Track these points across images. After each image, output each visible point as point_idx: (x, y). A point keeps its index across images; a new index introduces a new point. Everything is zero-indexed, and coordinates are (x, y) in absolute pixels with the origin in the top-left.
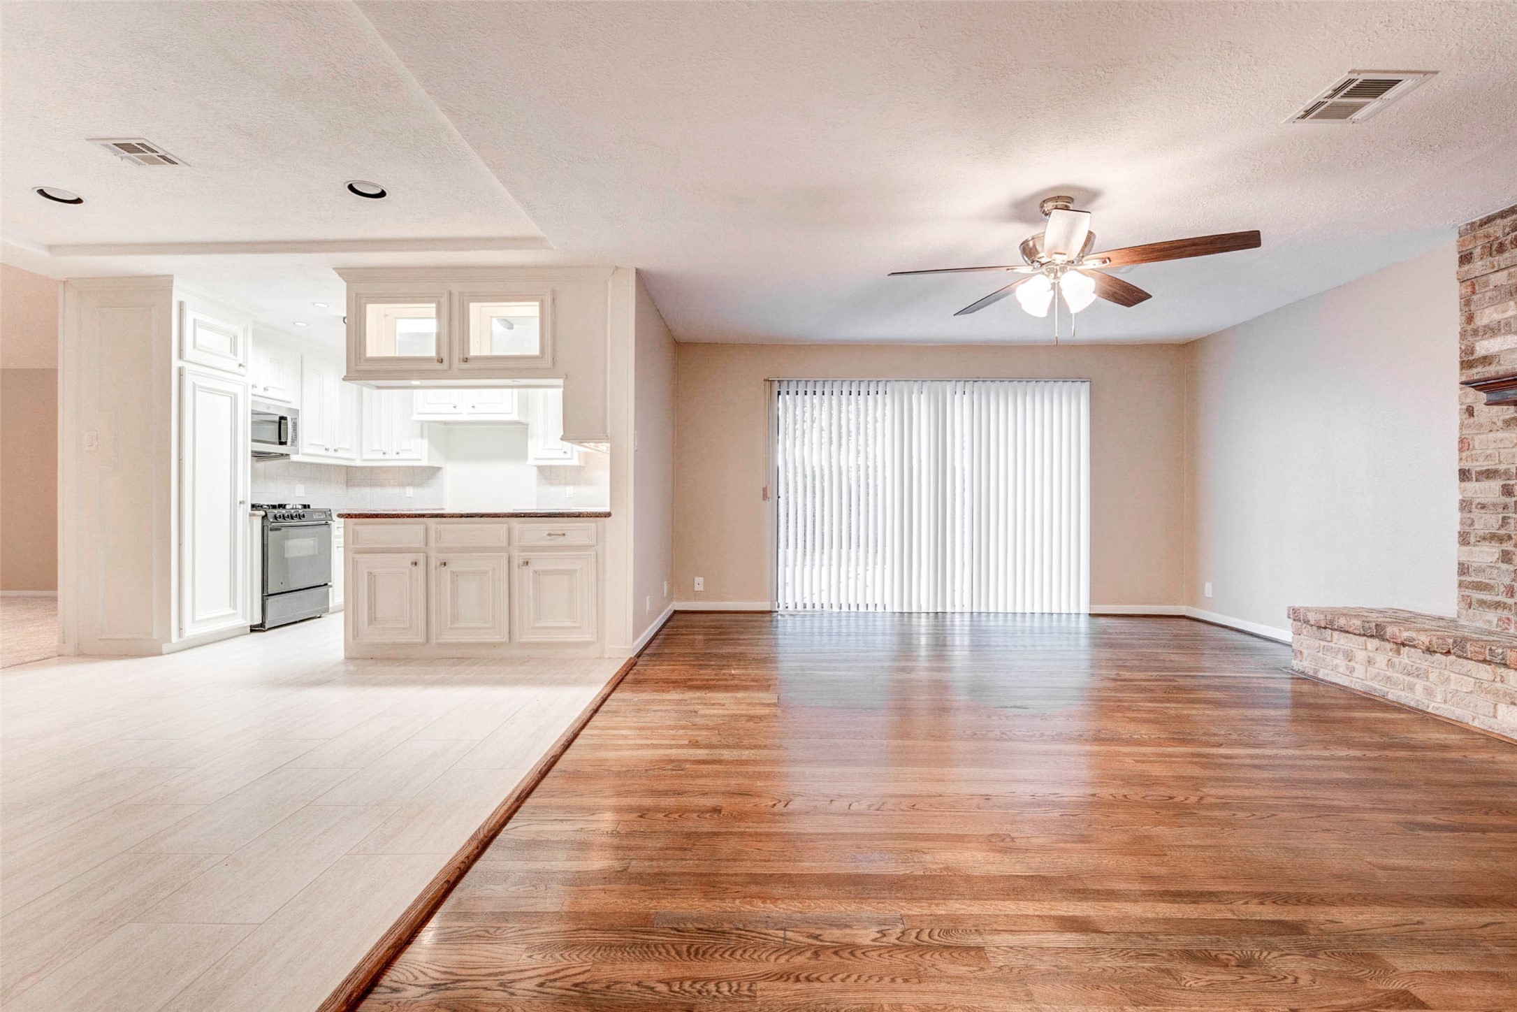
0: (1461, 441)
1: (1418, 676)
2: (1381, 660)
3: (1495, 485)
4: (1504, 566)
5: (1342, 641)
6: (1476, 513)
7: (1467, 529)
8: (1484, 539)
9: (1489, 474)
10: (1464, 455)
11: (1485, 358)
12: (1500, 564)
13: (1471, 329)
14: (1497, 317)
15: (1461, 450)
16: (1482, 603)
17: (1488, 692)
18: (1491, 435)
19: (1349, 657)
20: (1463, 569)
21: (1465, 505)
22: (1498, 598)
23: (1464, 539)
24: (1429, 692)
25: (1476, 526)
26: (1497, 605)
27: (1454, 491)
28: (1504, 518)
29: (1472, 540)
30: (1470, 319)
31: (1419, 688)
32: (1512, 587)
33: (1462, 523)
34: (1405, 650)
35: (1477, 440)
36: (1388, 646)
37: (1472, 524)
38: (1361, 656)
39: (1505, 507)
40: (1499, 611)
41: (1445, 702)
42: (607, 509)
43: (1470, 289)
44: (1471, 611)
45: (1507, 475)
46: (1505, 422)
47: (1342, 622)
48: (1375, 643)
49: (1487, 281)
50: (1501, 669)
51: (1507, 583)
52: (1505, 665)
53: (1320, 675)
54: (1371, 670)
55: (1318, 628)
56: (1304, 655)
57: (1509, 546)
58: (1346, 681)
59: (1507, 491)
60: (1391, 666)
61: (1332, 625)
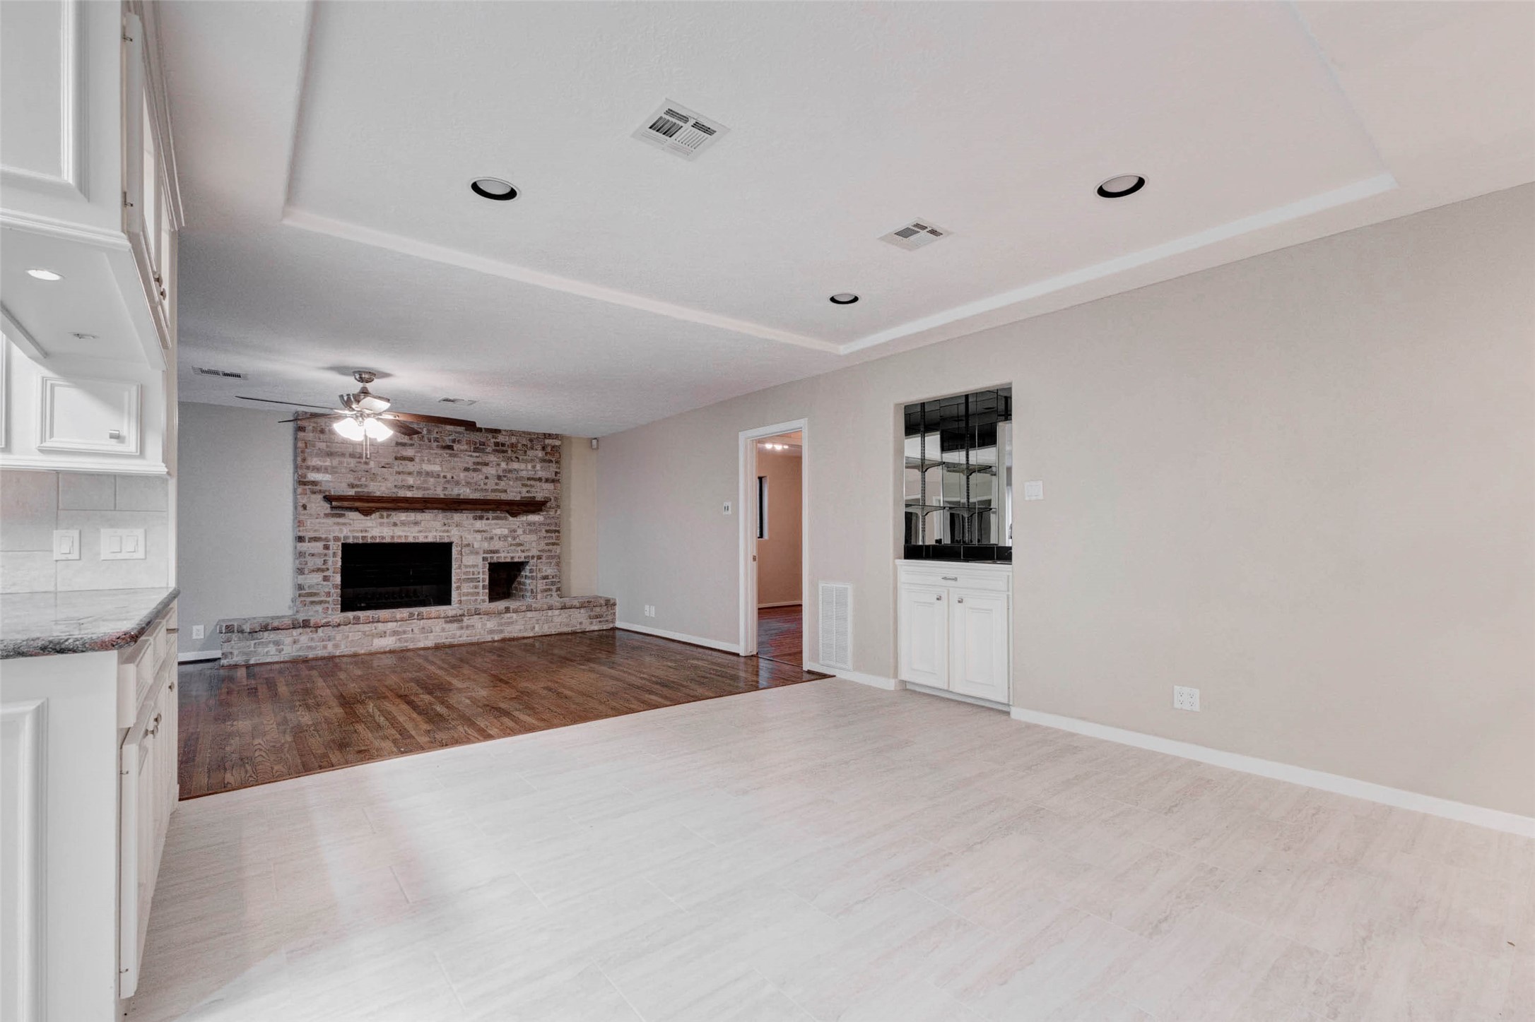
0: (297, 521)
1: (329, 640)
2: (303, 639)
3: (320, 545)
4: (325, 583)
6: (309, 559)
7: (303, 566)
8: (313, 571)
9: (315, 539)
10: (299, 529)
11: (314, 482)
12: (322, 582)
13: (301, 466)
14: (321, 464)
15: (297, 526)
16: (312, 603)
17: (368, 636)
18: (318, 520)
20: (300, 587)
21: (301, 554)
22: (321, 599)
23: (299, 572)
24: (336, 646)
25: (309, 564)
26: (321, 602)
27: (292, 546)
28: (324, 561)
29: (306, 572)
30: (304, 460)
31: (330, 645)
32: (328, 593)
33: (297, 564)
35: (308, 521)
36: (308, 630)
37: (306, 564)
38: (288, 641)
39: (325, 555)
40: (322, 605)
41: (347, 647)
43: (304, 445)
44: (306, 608)
45: (327, 540)
46: (325, 514)
47: (276, 624)
48: (300, 630)
49: (315, 444)
50: (375, 624)
51: (327, 590)
52: (378, 622)
53: (252, 662)
54: (297, 646)
55: (250, 633)
56: (235, 654)
57: (326, 574)
58: (276, 659)
59: (326, 547)
60: (312, 639)
61: (265, 628)
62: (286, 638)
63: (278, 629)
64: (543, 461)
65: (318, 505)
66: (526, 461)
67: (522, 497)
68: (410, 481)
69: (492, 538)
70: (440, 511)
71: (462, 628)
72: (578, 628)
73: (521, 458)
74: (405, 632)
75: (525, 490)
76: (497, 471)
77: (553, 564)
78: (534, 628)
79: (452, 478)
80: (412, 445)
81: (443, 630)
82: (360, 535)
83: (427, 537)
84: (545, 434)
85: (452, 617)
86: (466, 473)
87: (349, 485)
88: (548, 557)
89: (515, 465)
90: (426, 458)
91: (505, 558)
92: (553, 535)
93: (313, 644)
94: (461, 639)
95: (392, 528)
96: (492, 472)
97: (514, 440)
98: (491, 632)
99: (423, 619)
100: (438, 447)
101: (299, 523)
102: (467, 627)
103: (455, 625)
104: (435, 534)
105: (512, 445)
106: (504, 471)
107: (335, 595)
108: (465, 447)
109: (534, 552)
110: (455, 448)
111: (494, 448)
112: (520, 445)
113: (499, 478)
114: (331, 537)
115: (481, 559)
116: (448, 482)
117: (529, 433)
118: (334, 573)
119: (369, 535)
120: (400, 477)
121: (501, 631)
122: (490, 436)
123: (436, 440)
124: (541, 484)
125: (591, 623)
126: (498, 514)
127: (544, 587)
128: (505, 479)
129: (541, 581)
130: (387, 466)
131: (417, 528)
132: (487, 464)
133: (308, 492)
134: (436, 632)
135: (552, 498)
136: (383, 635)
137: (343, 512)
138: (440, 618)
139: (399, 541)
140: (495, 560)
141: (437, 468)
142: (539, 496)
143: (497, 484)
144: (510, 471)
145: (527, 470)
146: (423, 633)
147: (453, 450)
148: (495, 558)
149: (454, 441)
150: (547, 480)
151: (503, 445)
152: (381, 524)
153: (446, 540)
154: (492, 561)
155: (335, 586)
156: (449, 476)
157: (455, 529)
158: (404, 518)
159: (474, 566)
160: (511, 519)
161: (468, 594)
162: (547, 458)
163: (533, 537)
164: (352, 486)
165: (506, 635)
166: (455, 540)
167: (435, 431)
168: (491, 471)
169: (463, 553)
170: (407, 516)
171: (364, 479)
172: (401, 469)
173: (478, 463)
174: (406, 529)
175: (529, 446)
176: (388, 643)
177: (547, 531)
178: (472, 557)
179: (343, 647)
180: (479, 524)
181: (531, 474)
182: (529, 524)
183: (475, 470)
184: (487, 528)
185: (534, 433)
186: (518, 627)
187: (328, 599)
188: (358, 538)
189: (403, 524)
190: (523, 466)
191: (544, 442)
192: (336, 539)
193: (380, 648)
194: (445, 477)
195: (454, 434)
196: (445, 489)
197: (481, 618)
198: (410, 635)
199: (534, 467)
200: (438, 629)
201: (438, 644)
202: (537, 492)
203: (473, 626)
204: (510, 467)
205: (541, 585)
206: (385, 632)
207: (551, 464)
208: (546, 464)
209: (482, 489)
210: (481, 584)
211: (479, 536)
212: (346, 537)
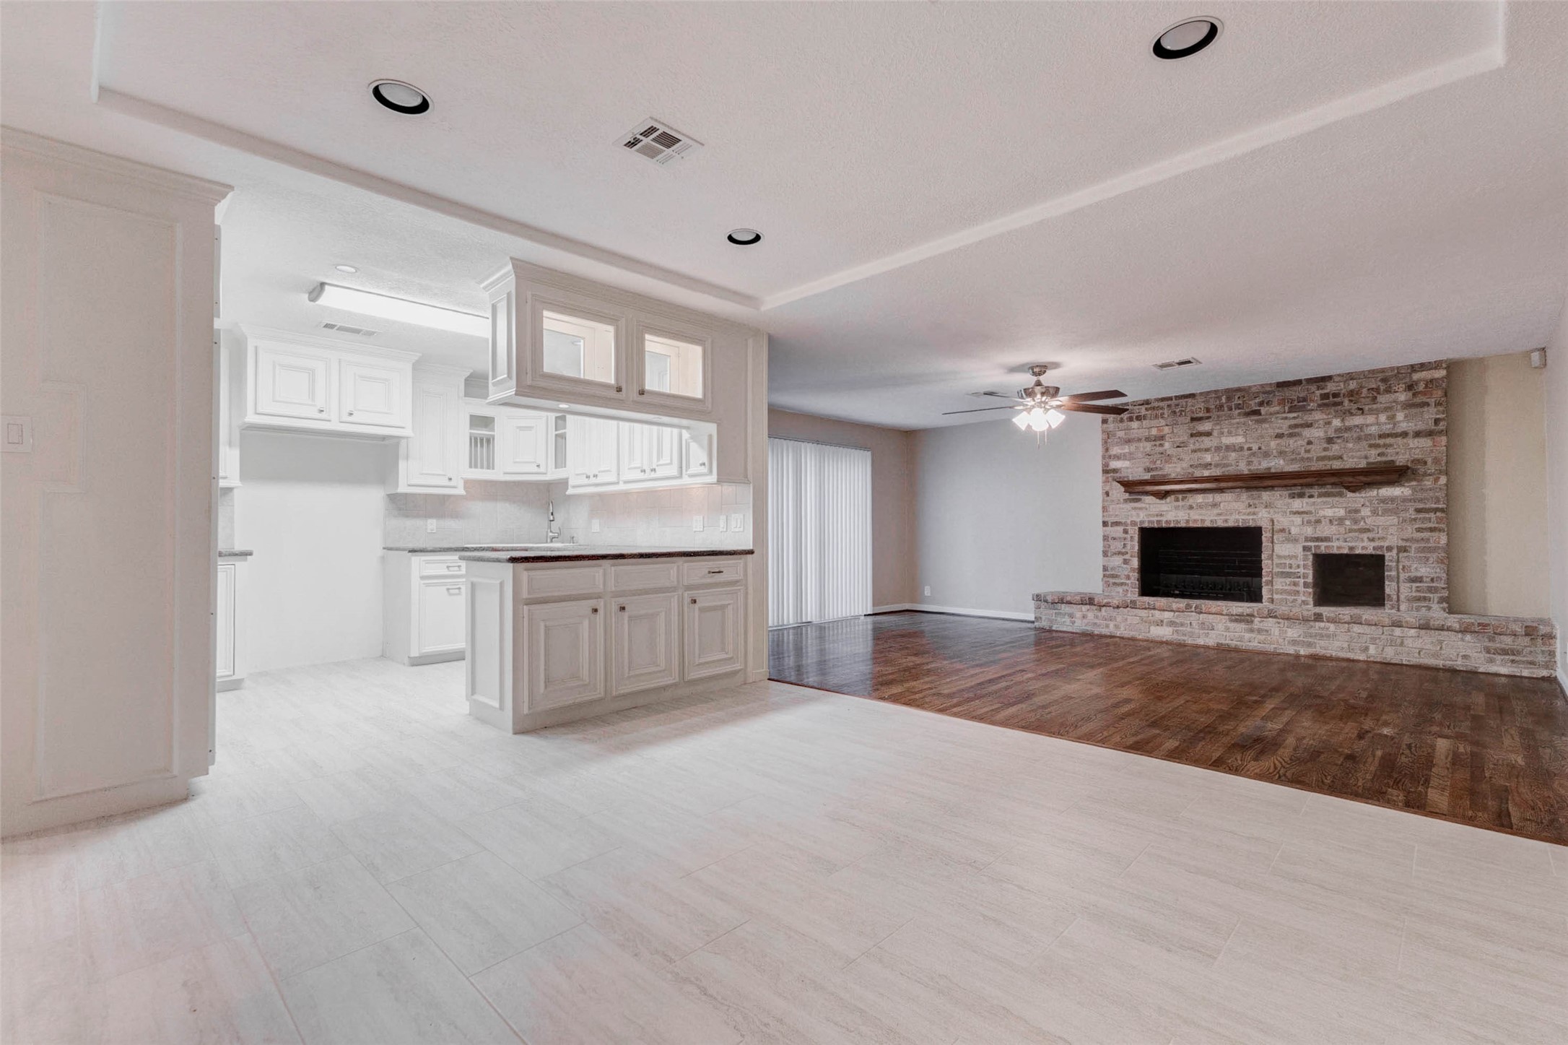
0: (1103, 507)
1: (1111, 620)
2: (1090, 615)
3: (1120, 529)
4: (1125, 566)
5: (1067, 609)
6: (1111, 542)
7: (1107, 549)
8: (1116, 554)
9: (1117, 524)
10: (1105, 514)
11: (1114, 469)
12: (1123, 565)
13: (1107, 456)
14: (1120, 451)
15: (1103, 512)
16: (1115, 584)
17: (1146, 622)
18: (1118, 506)
19: (1071, 616)
20: (1105, 569)
21: (1105, 538)
22: (1123, 581)
23: (1105, 554)
24: (1117, 627)
25: (1112, 548)
26: (1122, 584)
27: (1100, 530)
28: (1124, 544)
29: (1109, 555)
30: (1107, 450)
31: (1112, 626)
32: (1129, 575)
33: (1104, 547)
34: (1104, 609)
35: (1111, 507)
36: (1094, 608)
37: (1110, 547)
38: (1079, 615)
39: (1125, 539)
40: (1123, 587)
41: (1125, 630)
42: (750, 547)
43: (1106, 436)
44: (1110, 588)
45: (1126, 524)
46: (1124, 500)
47: (1069, 598)
48: (1088, 607)
49: (1115, 434)
50: (1152, 611)
51: (1126, 573)
52: (1154, 609)
53: (1054, 628)
54: (1085, 621)
55: (1052, 603)
56: (1043, 619)
57: (1127, 557)
58: (1070, 629)
59: (1126, 532)
60: (1097, 617)
61: (1062, 601)
62: (1078, 611)
63: (1071, 603)
64: (1408, 406)
65: (1118, 491)
66: (1376, 412)
67: (1368, 463)
68: (1208, 458)
69: (1318, 521)
70: (1244, 490)
71: (1252, 631)
72: (1459, 664)
73: (1366, 408)
74: (1182, 625)
75: (1374, 452)
76: (1326, 432)
77: (1431, 560)
78: (1367, 649)
79: (1260, 448)
80: (1208, 418)
81: (1227, 629)
82: (1155, 519)
83: (1226, 521)
84: (1412, 366)
85: (1236, 615)
86: (1278, 441)
87: (1145, 469)
88: (1423, 550)
89: (1358, 420)
90: (1226, 430)
91: (1339, 548)
92: (1432, 515)
93: (1098, 621)
94: (1250, 644)
95: (1188, 511)
96: (1317, 435)
97: (1353, 385)
98: (1294, 642)
99: (1201, 613)
100: (1239, 414)
101: (1105, 509)
102: (1260, 631)
103: (1243, 626)
104: (1237, 517)
105: (1351, 393)
106: (1338, 430)
107: (1133, 578)
108: (1277, 408)
109: (1393, 540)
110: (1263, 412)
111: (1320, 402)
112: (1365, 391)
113: (1330, 440)
114: (1129, 522)
115: (1301, 549)
116: (1254, 454)
117: (1383, 371)
118: (1131, 556)
119: (1164, 519)
120: (1199, 454)
121: (1310, 645)
122: (1313, 388)
123: (1238, 407)
124: (1405, 440)
125: (1491, 661)
126: (1329, 489)
127: (1414, 594)
128: (1339, 441)
129: (1408, 585)
130: (1182, 445)
131: (1216, 511)
132: (1309, 425)
133: (1110, 479)
134: (1218, 630)
135: (1429, 461)
136: (1160, 623)
137: (1139, 497)
138: (1222, 614)
139: (1195, 525)
140: (1323, 550)
141: (1240, 439)
142: (1401, 460)
143: (1325, 449)
144: (1348, 429)
145: (1378, 424)
146: (1204, 629)
147: (1260, 414)
148: (1323, 548)
149: (1261, 404)
150: (1418, 434)
151: (1335, 395)
152: (1177, 508)
153: (1251, 524)
154: (1318, 552)
155: (1132, 570)
156: (1255, 447)
157: (1264, 510)
158: (1200, 500)
159: (1290, 557)
160: (1350, 494)
161: (1283, 592)
162: (1418, 400)
163: (1393, 520)
164: (1148, 470)
165: (1318, 650)
166: (1265, 524)
167: (1236, 397)
168: (1317, 433)
169: (1275, 541)
170: (1204, 498)
171: (1159, 462)
172: (1197, 446)
173: (1296, 426)
174: (1203, 512)
175: (1382, 388)
176: (1164, 633)
177: (1418, 511)
178: (1289, 546)
179: (1122, 629)
180: (1298, 504)
181: (1387, 428)
182: (1384, 501)
183: (1291, 435)
184: (1312, 509)
185: (1392, 369)
186: (1337, 644)
187: (1128, 582)
188: (1153, 522)
189: (1200, 506)
190: (1370, 419)
191: (1411, 378)
192: (1133, 523)
193: (1158, 637)
194: (1250, 449)
195: (1261, 395)
196: (1249, 463)
197: (1279, 623)
198: (1189, 629)
199: (1392, 418)
200: (1220, 627)
201: (1222, 644)
202: (1397, 453)
203: (1267, 631)
204: (1347, 424)
205: (1406, 590)
206: (1162, 621)
207: (1426, 409)
208: (1414, 411)
209: (1302, 459)
210: (1302, 581)
211: (1298, 520)
212: (1142, 522)
